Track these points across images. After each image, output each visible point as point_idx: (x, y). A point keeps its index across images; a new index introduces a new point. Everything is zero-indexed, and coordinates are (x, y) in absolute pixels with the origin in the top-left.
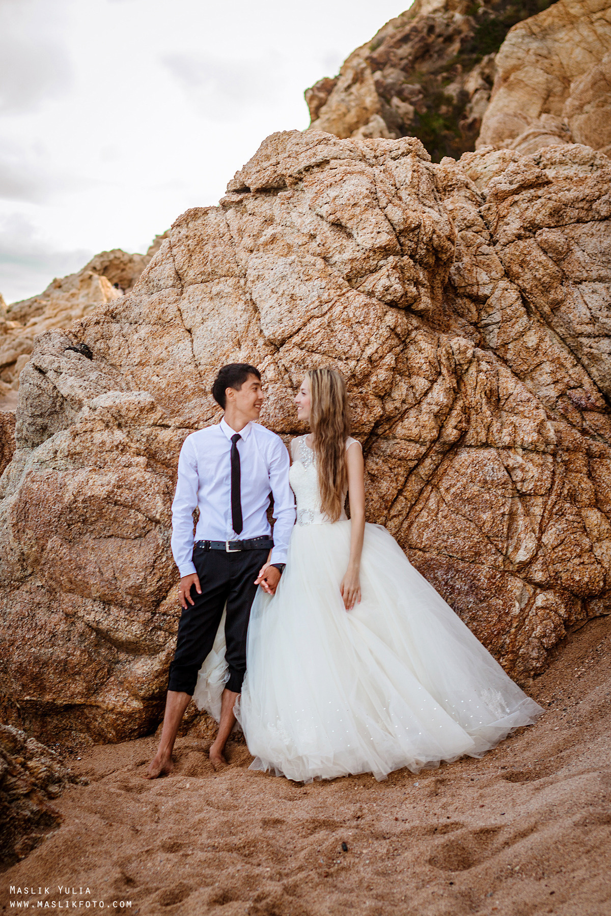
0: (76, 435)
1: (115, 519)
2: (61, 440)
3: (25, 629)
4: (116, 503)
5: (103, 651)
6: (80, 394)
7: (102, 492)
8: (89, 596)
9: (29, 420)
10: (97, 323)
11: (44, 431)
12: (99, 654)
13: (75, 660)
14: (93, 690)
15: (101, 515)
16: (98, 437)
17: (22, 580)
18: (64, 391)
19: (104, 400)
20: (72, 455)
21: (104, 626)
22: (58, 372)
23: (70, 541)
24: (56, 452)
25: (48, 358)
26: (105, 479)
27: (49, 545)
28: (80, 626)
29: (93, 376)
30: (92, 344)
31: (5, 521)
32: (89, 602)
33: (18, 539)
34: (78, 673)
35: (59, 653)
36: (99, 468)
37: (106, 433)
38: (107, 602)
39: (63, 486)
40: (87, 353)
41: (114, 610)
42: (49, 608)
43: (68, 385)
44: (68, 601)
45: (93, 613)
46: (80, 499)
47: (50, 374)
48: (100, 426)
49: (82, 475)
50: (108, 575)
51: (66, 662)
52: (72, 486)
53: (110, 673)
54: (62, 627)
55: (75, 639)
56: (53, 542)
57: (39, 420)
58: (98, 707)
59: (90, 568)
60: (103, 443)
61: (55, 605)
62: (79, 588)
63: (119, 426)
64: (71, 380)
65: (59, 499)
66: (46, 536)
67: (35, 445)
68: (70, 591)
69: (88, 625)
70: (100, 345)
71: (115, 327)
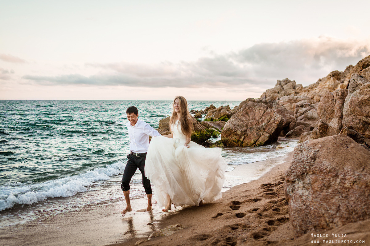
0: (361, 90)
1: (369, 103)
2: (358, 91)
3: (351, 123)
4: (369, 100)
5: (366, 125)
6: (362, 83)
7: (367, 98)
8: (364, 116)
9: (352, 88)
10: (363, 72)
11: (354, 90)
12: (365, 126)
13: (361, 127)
14: (364, 132)
15: (366, 102)
16: (365, 90)
17: (351, 115)
18: (358, 83)
19: (366, 84)
20: (360, 93)
21: (366, 120)
22: (357, 80)
23: (359, 107)
24: (357, 93)
25: (355, 78)
26: (367, 96)
27: (356, 108)
28: (362, 121)
29: (364, 80)
30: (362, 76)
31: (347, 105)
32: (363, 117)
33: (350, 107)
34: (361, 129)
35: (358, 126)
36: (365, 95)
37: (367, 89)
38: (367, 117)
39: (359, 98)
40: (362, 77)
41: (368, 118)
42: (356, 119)
43: (359, 82)
44: (359, 117)
45: (364, 119)
46: (362, 100)
47: (356, 80)
48: (366, 88)
49: (362, 96)
50: (367, 112)
51: (359, 127)
52: (360, 98)
53: (367, 129)
54: (358, 121)
55: (361, 123)
56: (357, 108)
57: (353, 88)
58: (365, 135)
59: (364, 111)
60: (366, 91)
61: (357, 118)
62: (362, 115)
63: (369, 88)
64: (360, 81)
65: (358, 100)
66: (355, 107)
67: (352, 93)
68: (360, 115)
69: (363, 121)
70: (364, 76)
71: (367, 73)
